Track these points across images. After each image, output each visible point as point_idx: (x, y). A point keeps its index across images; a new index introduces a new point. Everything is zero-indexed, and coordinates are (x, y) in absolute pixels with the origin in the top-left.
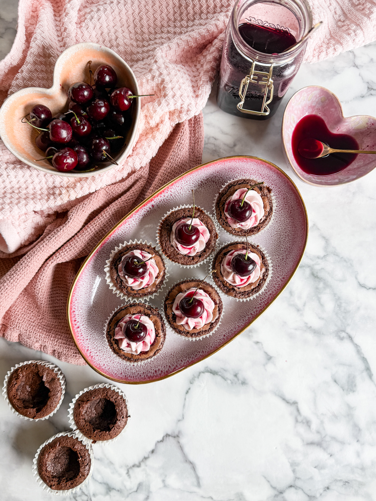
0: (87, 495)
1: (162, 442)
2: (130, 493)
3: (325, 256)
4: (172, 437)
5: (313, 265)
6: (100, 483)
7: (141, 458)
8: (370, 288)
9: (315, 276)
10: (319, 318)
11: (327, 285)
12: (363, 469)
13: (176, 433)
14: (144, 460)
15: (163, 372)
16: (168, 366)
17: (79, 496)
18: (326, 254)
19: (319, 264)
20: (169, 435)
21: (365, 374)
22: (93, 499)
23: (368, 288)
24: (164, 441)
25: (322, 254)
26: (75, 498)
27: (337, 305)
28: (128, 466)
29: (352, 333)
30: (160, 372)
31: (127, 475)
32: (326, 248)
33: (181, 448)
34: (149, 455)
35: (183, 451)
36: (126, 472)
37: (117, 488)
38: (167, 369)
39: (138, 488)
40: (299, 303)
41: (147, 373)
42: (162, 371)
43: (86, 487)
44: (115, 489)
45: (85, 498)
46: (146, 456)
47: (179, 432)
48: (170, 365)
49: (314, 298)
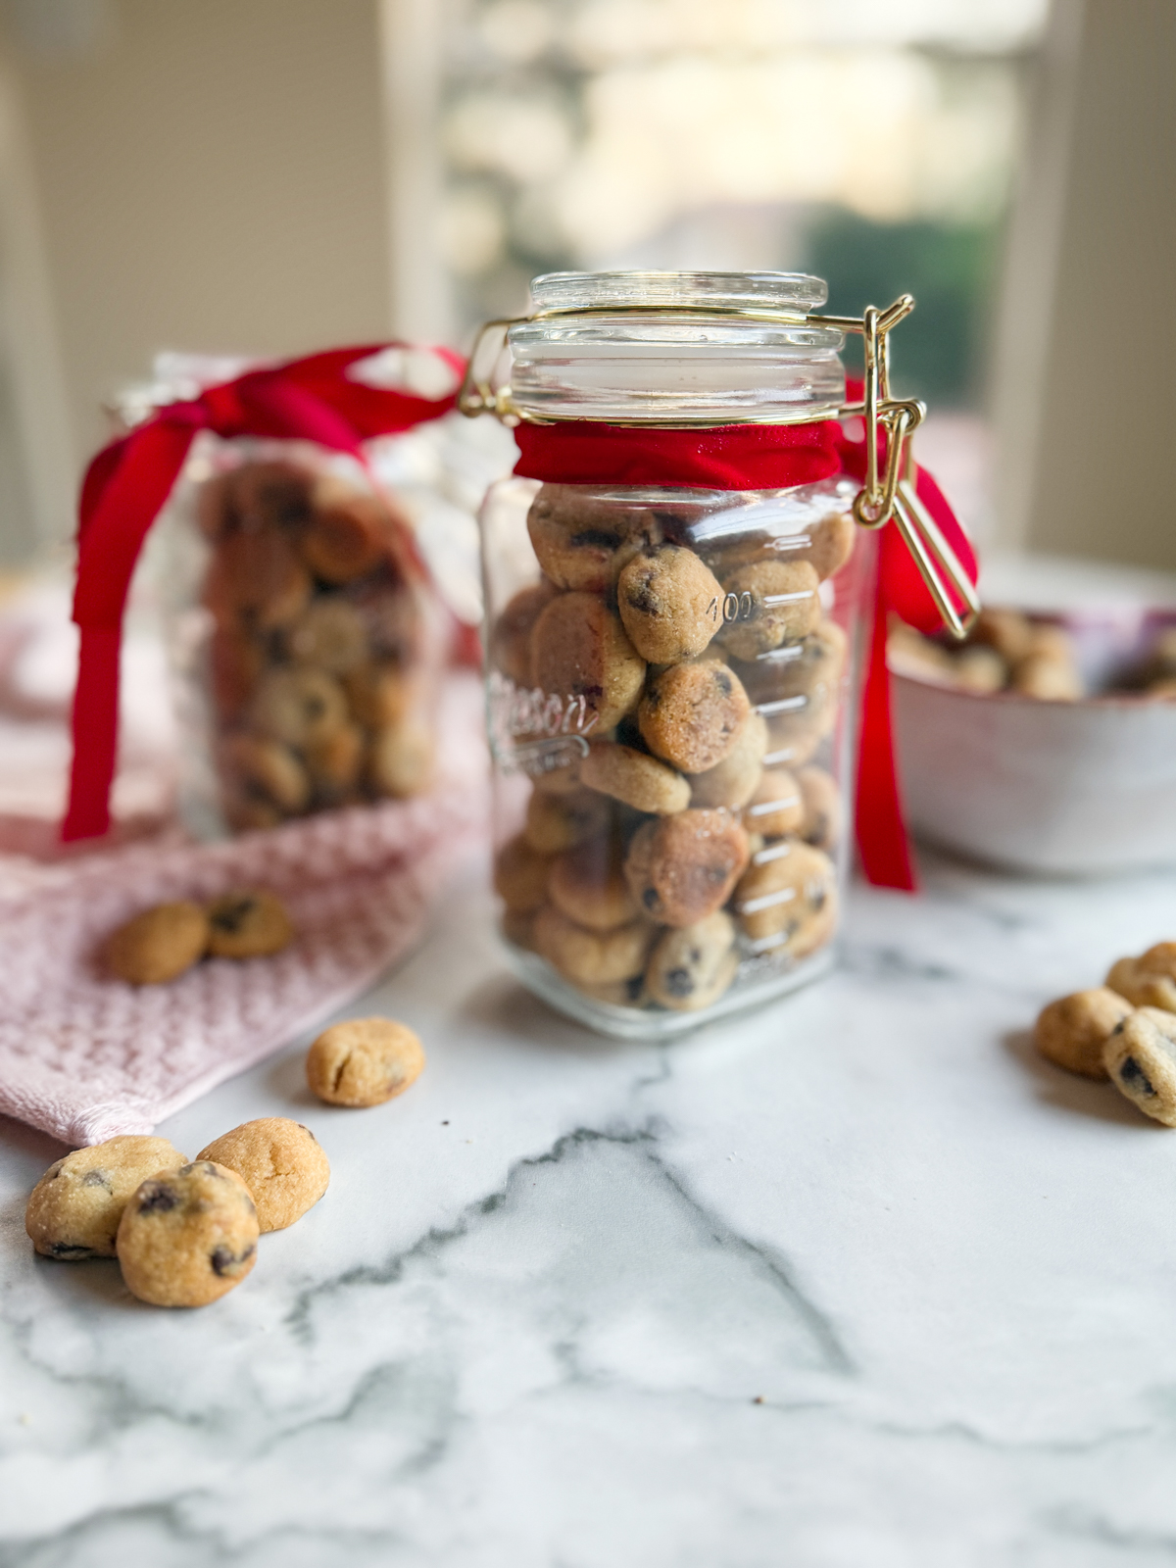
31: (291, 1326)
33: (675, 1184)
35: (686, 1196)
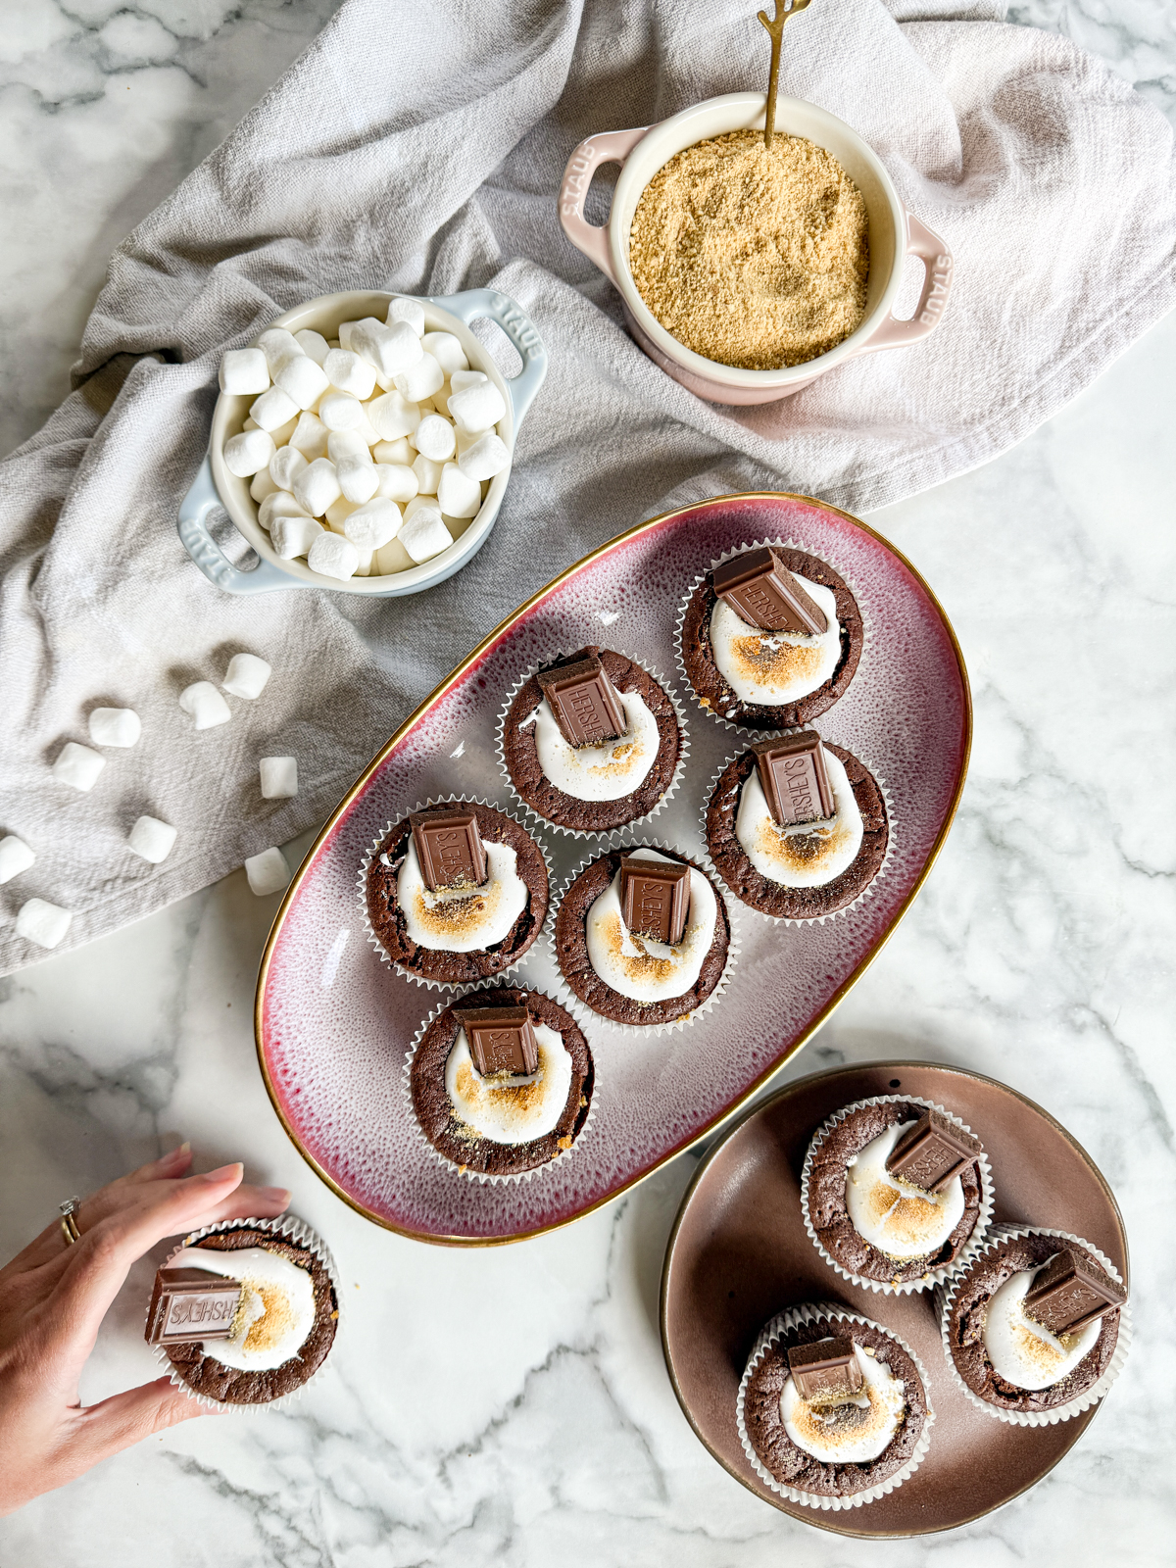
0: (316, 1549)
1: (544, 1372)
2: (453, 1534)
3: (1022, 780)
4: (576, 1352)
5: (989, 809)
6: (358, 1509)
7: (482, 1423)
8: (1157, 874)
9: (995, 842)
10: (1012, 970)
11: (1031, 869)
12: (1150, 1415)
13: (589, 1340)
14: (492, 1429)
15: (581, 1193)
16: (593, 1172)
17: (293, 1552)
18: (1025, 776)
19: (1005, 806)
20: (567, 1350)
21: (1150, 1131)
22: (337, 1557)
23: (1152, 873)
24: (551, 1369)
25: (1014, 774)
26: (279, 1558)
27: (1062, 928)
28: (441, 1451)
29: (1109, 1011)
30: (571, 1197)
32: (1025, 757)
34: (505, 1414)
36: (436, 1469)
37: (412, 1520)
38: (591, 1184)
39: (475, 1518)
40: (951, 927)
41: (530, 1203)
42: (576, 1193)
43: (314, 1522)
44: (405, 1525)
45: (312, 1557)
46: (498, 1416)
47: (598, 1337)
48: (598, 1168)
49: (994, 909)
